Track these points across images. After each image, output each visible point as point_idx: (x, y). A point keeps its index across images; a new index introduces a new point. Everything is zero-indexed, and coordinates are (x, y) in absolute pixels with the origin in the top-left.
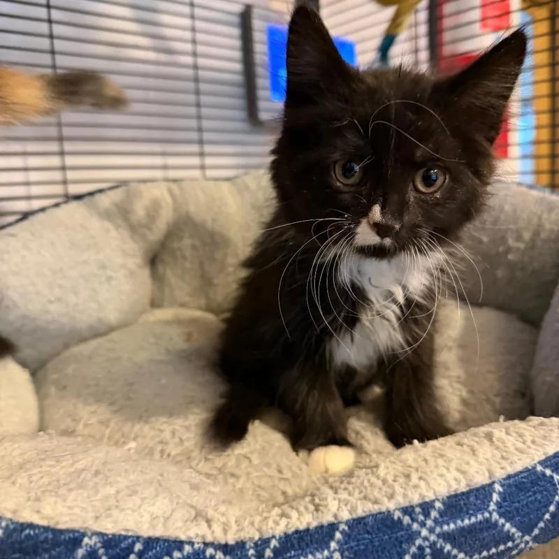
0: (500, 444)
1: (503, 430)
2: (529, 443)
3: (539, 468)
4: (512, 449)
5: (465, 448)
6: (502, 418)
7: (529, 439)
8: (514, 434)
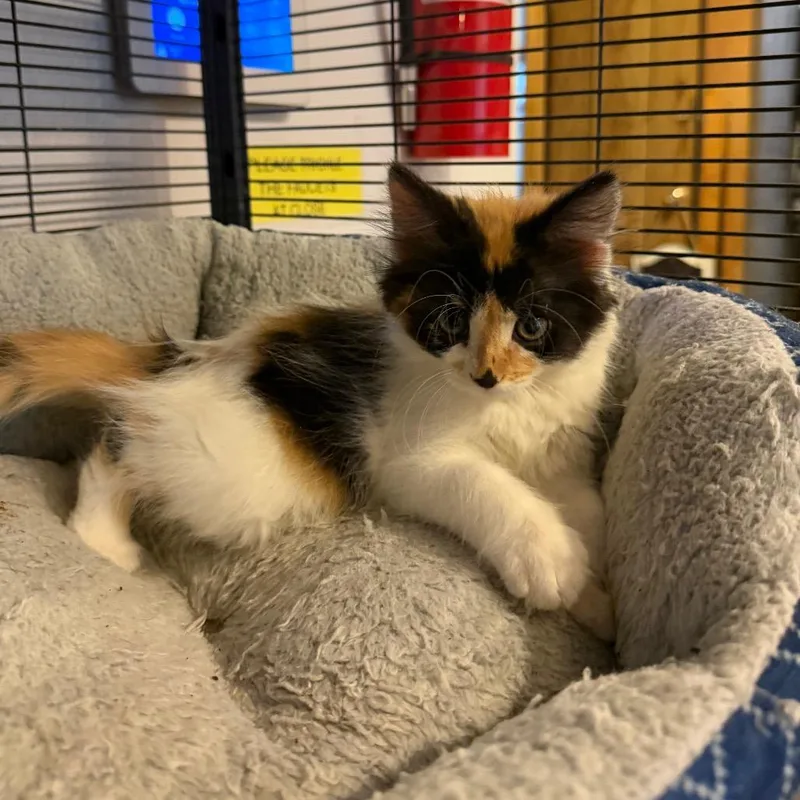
0: (611, 740)
1: (606, 705)
2: (659, 732)
3: (689, 785)
4: (635, 750)
5: (552, 754)
6: (587, 673)
7: (657, 724)
8: (629, 715)
